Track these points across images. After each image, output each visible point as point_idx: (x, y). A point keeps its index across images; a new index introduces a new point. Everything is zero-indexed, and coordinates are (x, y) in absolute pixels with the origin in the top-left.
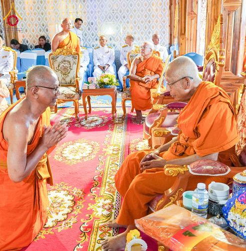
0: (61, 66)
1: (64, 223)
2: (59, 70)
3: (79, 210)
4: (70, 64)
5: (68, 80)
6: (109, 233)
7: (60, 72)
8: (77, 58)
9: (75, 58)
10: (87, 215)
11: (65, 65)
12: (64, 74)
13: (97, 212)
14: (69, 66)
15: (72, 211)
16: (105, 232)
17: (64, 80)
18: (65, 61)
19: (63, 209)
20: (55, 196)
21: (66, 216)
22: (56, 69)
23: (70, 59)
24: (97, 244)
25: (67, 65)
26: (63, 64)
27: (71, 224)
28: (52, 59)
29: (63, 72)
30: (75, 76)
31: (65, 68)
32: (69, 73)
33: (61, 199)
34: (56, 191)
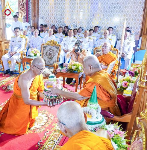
0: (48, 52)
1: (39, 129)
2: (46, 55)
3: (48, 125)
4: (54, 52)
5: (51, 62)
6: (57, 138)
7: (47, 56)
8: (59, 48)
9: (58, 49)
10: (51, 128)
11: (50, 53)
12: (49, 59)
13: (56, 127)
14: (53, 53)
15: (45, 125)
16: (55, 138)
17: (49, 62)
18: (51, 50)
19: (41, 123)
20: (40, 116)
21: (41, 127)
22: (44, 54)
23: (54, 48)
24: (49, 142)
25: (52, 53)
26: (49, 52)
27: (42, 131)
28: (43, 47)
29: (49, 57)
30: (56, 60)
31: (51, 55)
32: (53, 58)
33: (42, 118)
34: (41, 114)
